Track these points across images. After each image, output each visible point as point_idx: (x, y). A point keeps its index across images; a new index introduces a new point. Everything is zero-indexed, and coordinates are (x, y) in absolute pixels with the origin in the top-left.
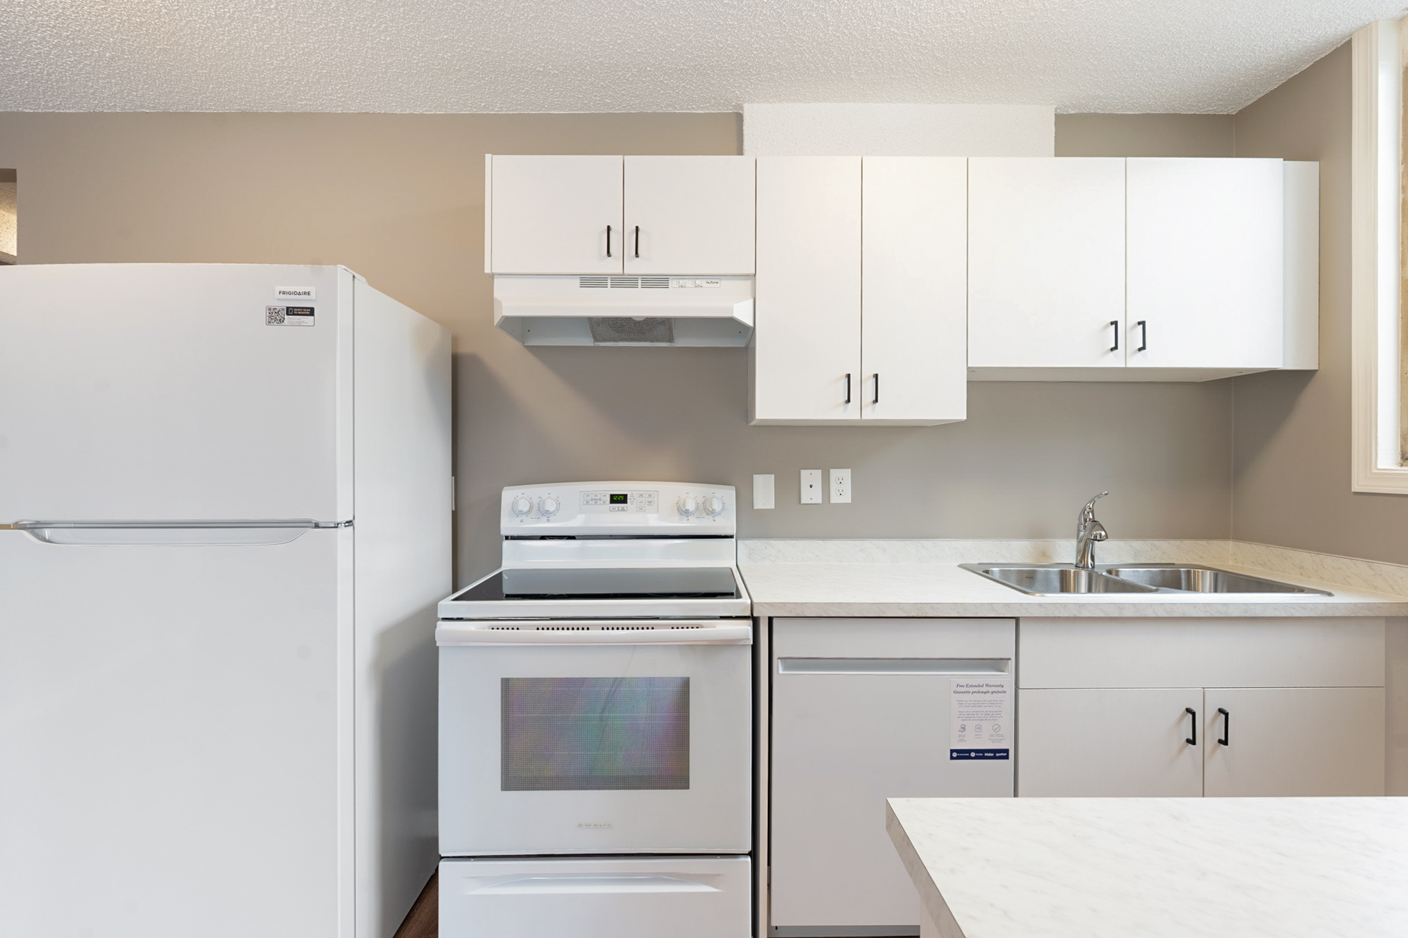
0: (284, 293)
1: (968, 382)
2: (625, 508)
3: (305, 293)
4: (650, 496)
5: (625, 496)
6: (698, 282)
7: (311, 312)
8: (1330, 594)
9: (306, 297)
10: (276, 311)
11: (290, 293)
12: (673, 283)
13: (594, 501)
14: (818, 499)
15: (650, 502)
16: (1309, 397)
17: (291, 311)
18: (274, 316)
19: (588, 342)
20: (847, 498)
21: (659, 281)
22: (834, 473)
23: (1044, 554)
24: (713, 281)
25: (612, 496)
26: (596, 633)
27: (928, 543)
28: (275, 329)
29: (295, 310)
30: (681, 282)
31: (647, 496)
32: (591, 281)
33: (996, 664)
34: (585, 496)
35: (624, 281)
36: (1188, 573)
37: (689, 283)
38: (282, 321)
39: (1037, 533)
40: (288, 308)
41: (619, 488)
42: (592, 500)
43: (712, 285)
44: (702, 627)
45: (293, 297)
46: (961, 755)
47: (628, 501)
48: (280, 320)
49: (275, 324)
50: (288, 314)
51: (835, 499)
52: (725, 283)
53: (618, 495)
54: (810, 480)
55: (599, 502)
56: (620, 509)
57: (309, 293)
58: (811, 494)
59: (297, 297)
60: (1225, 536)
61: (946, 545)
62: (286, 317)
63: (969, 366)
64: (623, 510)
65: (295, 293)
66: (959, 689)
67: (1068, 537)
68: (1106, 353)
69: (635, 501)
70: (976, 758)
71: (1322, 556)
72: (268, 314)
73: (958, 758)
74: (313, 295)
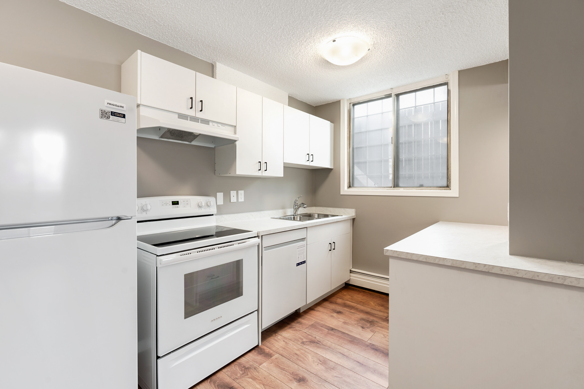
0: (110, 104)
1: (284, 167)
2: (178, 207)
3: (121, 107)
4: (187, 201)
5: (178, 202)
6: (219, 125)
7: (124, 116)
8: (342, 216)
9: (121, 108)
10: (106, 112)
11: (113, 105)
12: (210, 123)
13: (165, 205)
14: (235, 201)
15: (187, 204)
16: (331, 174)
17: (113, 114)
18: (104, 115)
19: (156, 138)
20: (243, 200)
21: (206, 122)
22: (239, 191)
23: (285, 213)
24: (223, 125)
25: (173, 202)
26: (217, 250)
27: (262, 212)
28: (104, 121)
29: (115, 114)
30: (214, 124)
31: (186, 201)
32: (182, 116)
33: (303, 239)
34: (162, 202)
35: (194, 119)
36: (313, 215)
37: (216, 124)
38: (108, 118)
39: (283, 208)
40: (112, 112)
41: (175, 198)
42: (164, 204)
43: (222, 127)
44: (246, 242)
45: (114, 107)
46: (298, 264)
47: (179, 203)
48: (108, 117)
49: (105, 118)
50: (112, 115)
51: (240, 200)
52: (226, 127)
53: (175, 201)
54: (233, 193)
55: (167, 204)
56: (176, 207)
57: (123, 107)
58: (233, 199)
59: (117, 107)
60: (313, 206)
61: (266, 212)
62: (111, 116)
63: (284, 162)
64: (177, 207)
65: (116, 105)
66: (299, 247)
67: (290, 208)
68: (306, 161)
69: (182, 203)
70: (301, 264)
71: (335, 208)
72: (101, 113)
73: (298, 265)
74: (125, 109)
